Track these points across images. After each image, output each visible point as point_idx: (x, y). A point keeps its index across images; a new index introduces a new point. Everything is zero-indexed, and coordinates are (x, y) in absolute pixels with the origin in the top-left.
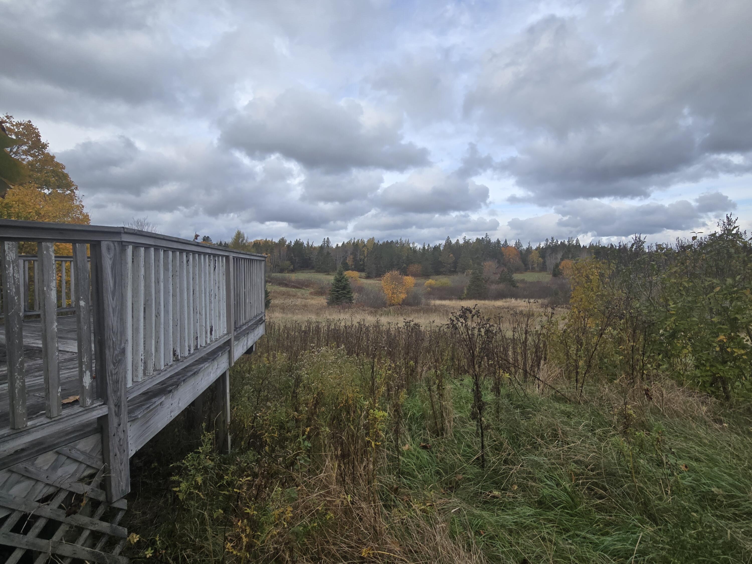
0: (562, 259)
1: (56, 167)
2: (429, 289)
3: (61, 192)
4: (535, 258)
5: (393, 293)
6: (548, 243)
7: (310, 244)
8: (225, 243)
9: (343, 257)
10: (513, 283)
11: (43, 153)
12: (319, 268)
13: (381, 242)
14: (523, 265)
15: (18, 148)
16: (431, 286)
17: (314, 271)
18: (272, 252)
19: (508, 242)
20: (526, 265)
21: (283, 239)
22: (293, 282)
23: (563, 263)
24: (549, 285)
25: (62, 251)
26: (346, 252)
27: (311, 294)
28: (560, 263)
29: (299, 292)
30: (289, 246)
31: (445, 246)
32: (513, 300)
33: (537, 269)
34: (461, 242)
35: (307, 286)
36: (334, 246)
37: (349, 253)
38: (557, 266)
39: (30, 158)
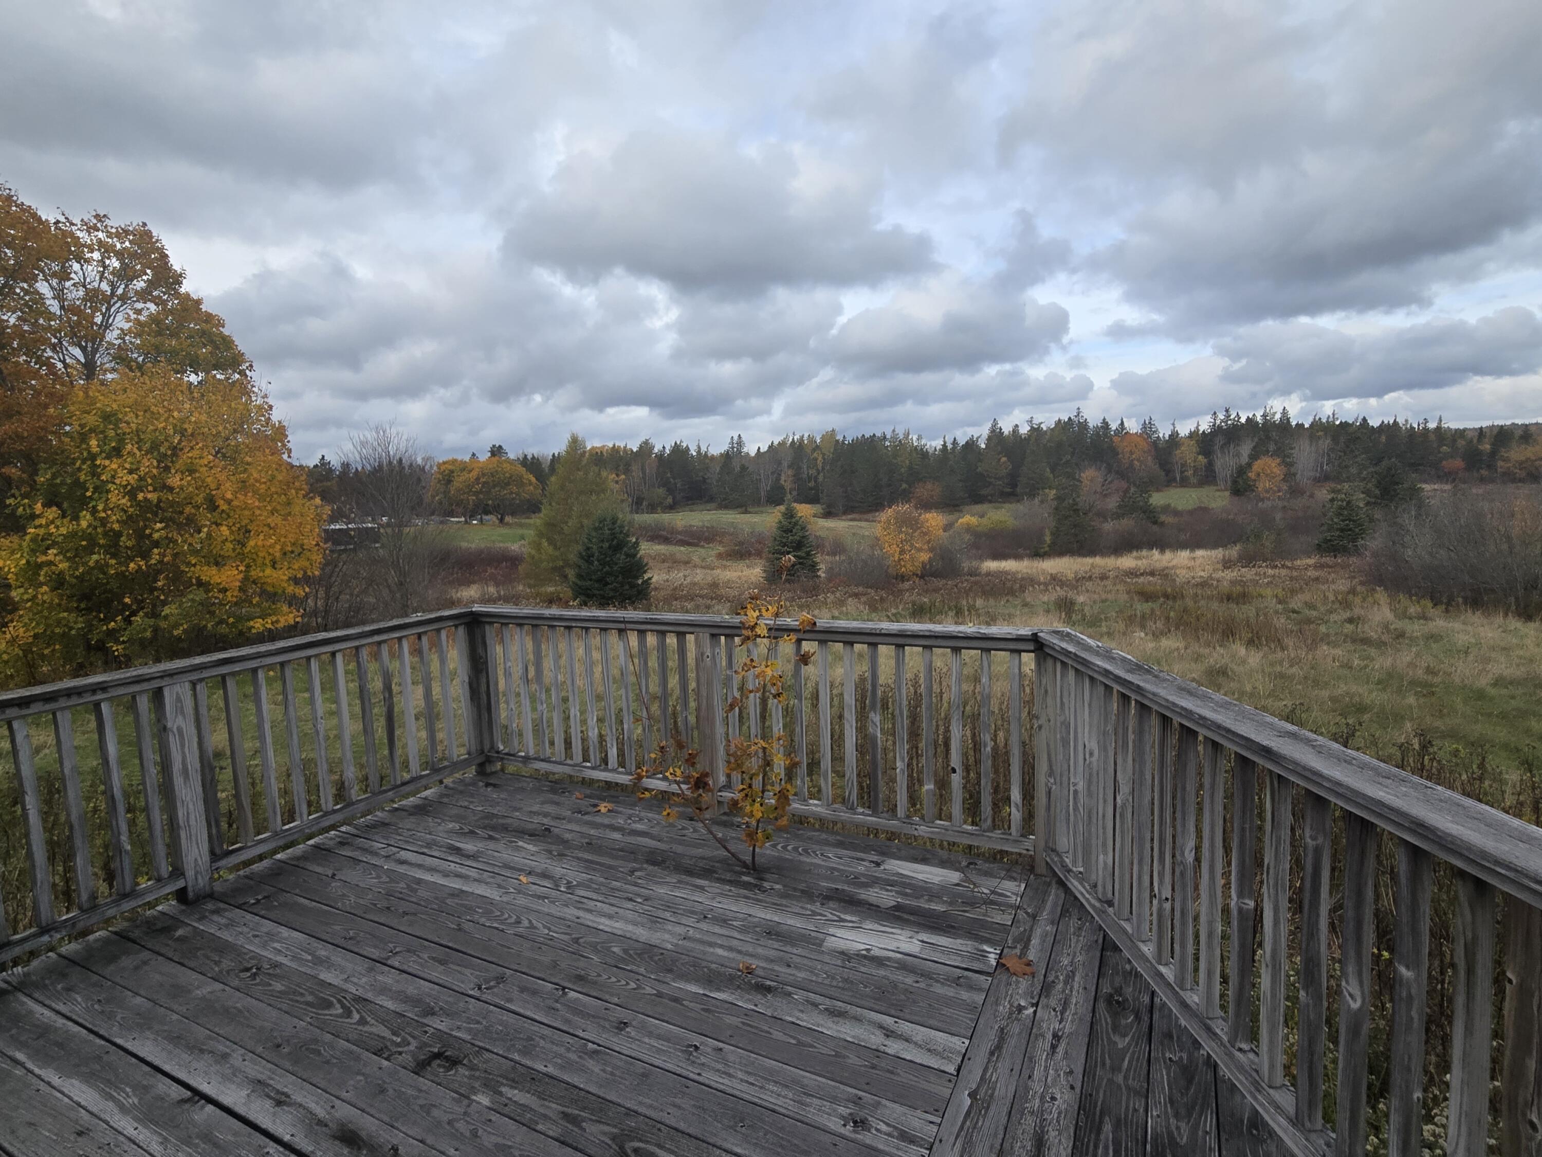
0: (1254, 457)
1: (206, 322)
2: (967, 537)
3: (222, 377)
4: (1188, 455)
5: (902, 552)
6: (1218, 422)
7: (703, 449)
8: (533, 457)
9: (773, 473)
10: (1151, 515)
11: (177, 295)
12: (725, 499)
13: (849, 439)
14: (1163, 473)
15: (127, 286)
16: (969, 529)
17: (713, 505)
18: (627, 471)
19: (1126, 425)
20: (1168, 472)
21: (646, 443)
22: (680, 533)
23: (1258, 465)
24: (1231, 517)
25: (238, 512)
26: (780, 463)
27: (720, 556)
28: (1249, 465)
29: (697, 554)
30: (660, 456)
31: (989, 439)
32: (1156, 553)
33: (1194, 480)
34: (1024, 430)
35: (709, 540)
36: (753, 453)
37: (785, 464)
38: (1242, 471)
39: (152, 307)
